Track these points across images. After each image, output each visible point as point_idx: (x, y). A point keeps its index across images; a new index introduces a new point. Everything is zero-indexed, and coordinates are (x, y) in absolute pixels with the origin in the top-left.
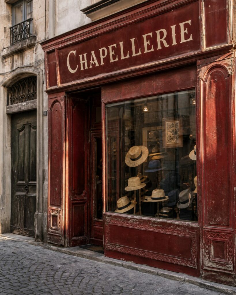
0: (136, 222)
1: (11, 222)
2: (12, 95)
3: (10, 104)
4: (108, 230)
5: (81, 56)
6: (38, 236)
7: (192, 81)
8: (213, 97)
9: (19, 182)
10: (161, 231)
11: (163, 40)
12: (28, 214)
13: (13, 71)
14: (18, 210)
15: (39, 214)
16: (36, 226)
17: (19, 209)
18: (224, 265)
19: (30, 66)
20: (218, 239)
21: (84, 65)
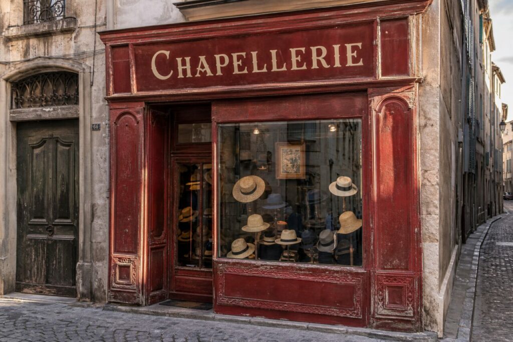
0: (271, 269)
1: (17, 277)
2: (19, 94)
3: (14, 107)
4: (222, 281)
5: (179, 60)
6: (83, 295)
7: (357, 109)
8: (389, 131)
9: (33, 220)
10: (310, 278)
11: (320, 58)
12: (53, 265)
13: (29, 60)
14: (33, 260)
15: (86, 264)
16: (80, 281)
17: (35, 259)
18: (403, 311)
19: (63, 59)
20: (395, 283)
21: (184, 71)
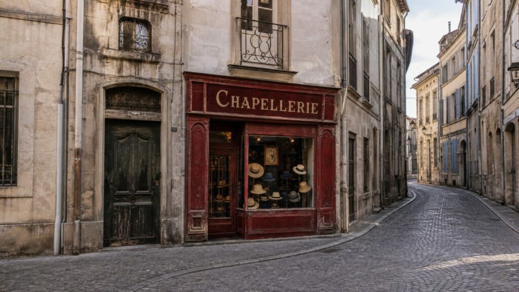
4: (250, 222)
5: (233, 97)
8: (325, 145)
9: (118, 192)
11: (301, 108)
13: (122, 77)
15: (169, 219)
16: (165, 231)
19: (150, 81)
20: (326, 213)
21: (235, 104)
